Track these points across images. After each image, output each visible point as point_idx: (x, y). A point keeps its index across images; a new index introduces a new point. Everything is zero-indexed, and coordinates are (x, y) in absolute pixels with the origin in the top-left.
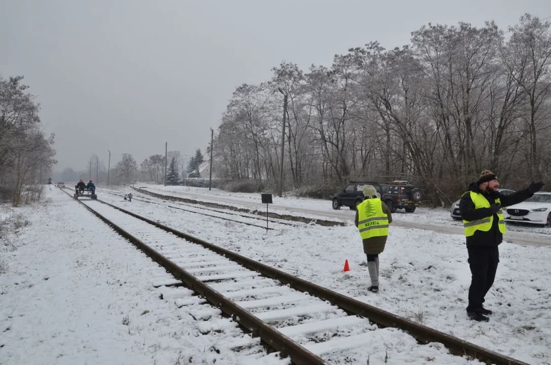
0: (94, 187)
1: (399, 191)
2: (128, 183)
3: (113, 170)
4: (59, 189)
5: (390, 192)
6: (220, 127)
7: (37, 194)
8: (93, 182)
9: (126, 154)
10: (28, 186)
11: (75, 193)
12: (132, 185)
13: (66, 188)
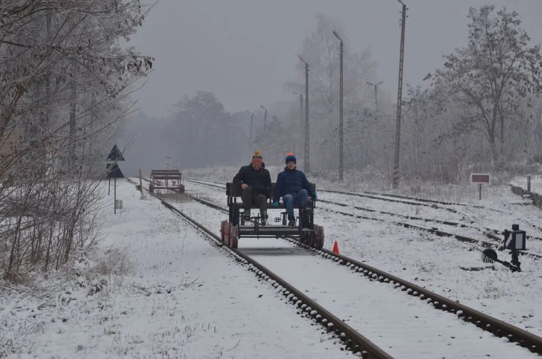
2: (499, 168)
3: (418, 101)
4: (158, 202)
7: (58, 232)
9: (485, 11)
10: (14, 192)
11: (226, 217)
12: (521, 182)
13: (191, 198)
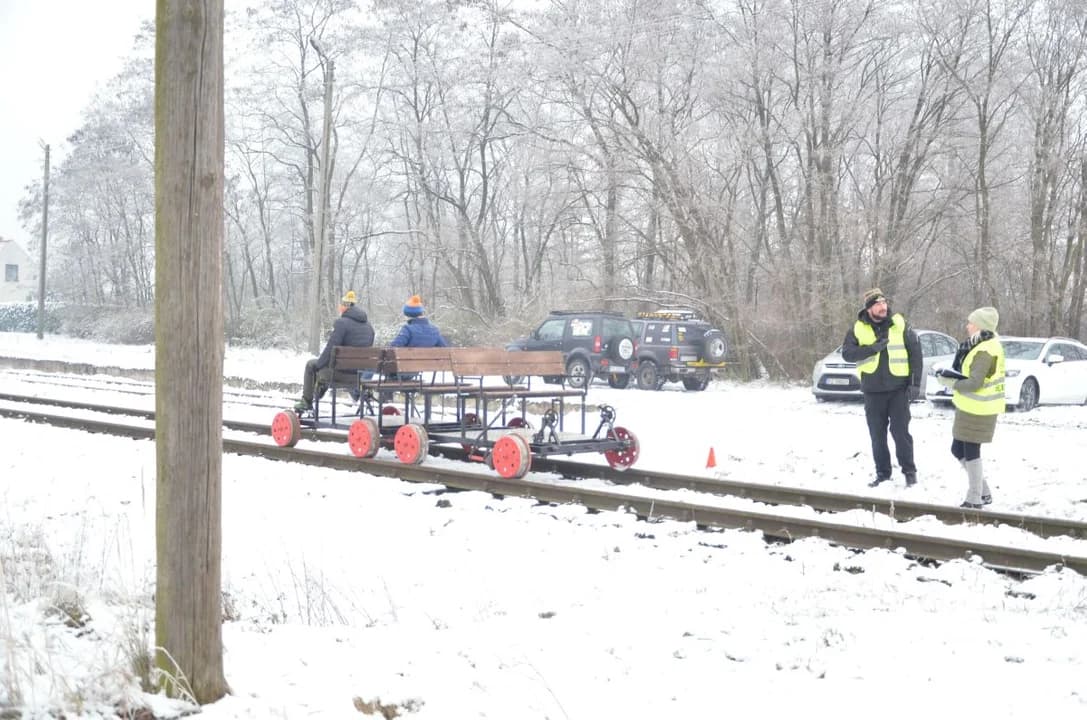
1: (674, 338)
5: (649, 339)
6: (73, 139)
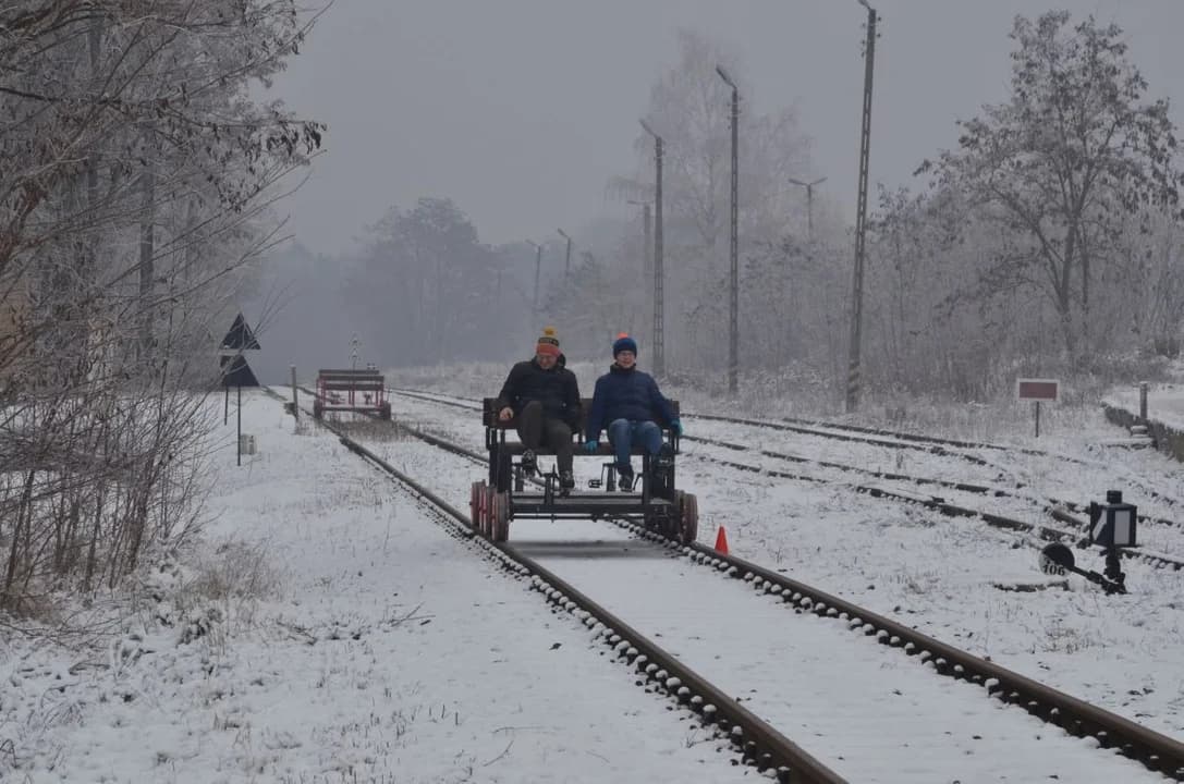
0: (667, 415)
2: (1079, 367)
3: (902, 220)
4: (332, 440)
7: (114, 505)
8: (643, 362)
9: (1048, 24)
10: (19, 418)
11: (482, 474)
12: (1126, 398)
13: (404, 431)
